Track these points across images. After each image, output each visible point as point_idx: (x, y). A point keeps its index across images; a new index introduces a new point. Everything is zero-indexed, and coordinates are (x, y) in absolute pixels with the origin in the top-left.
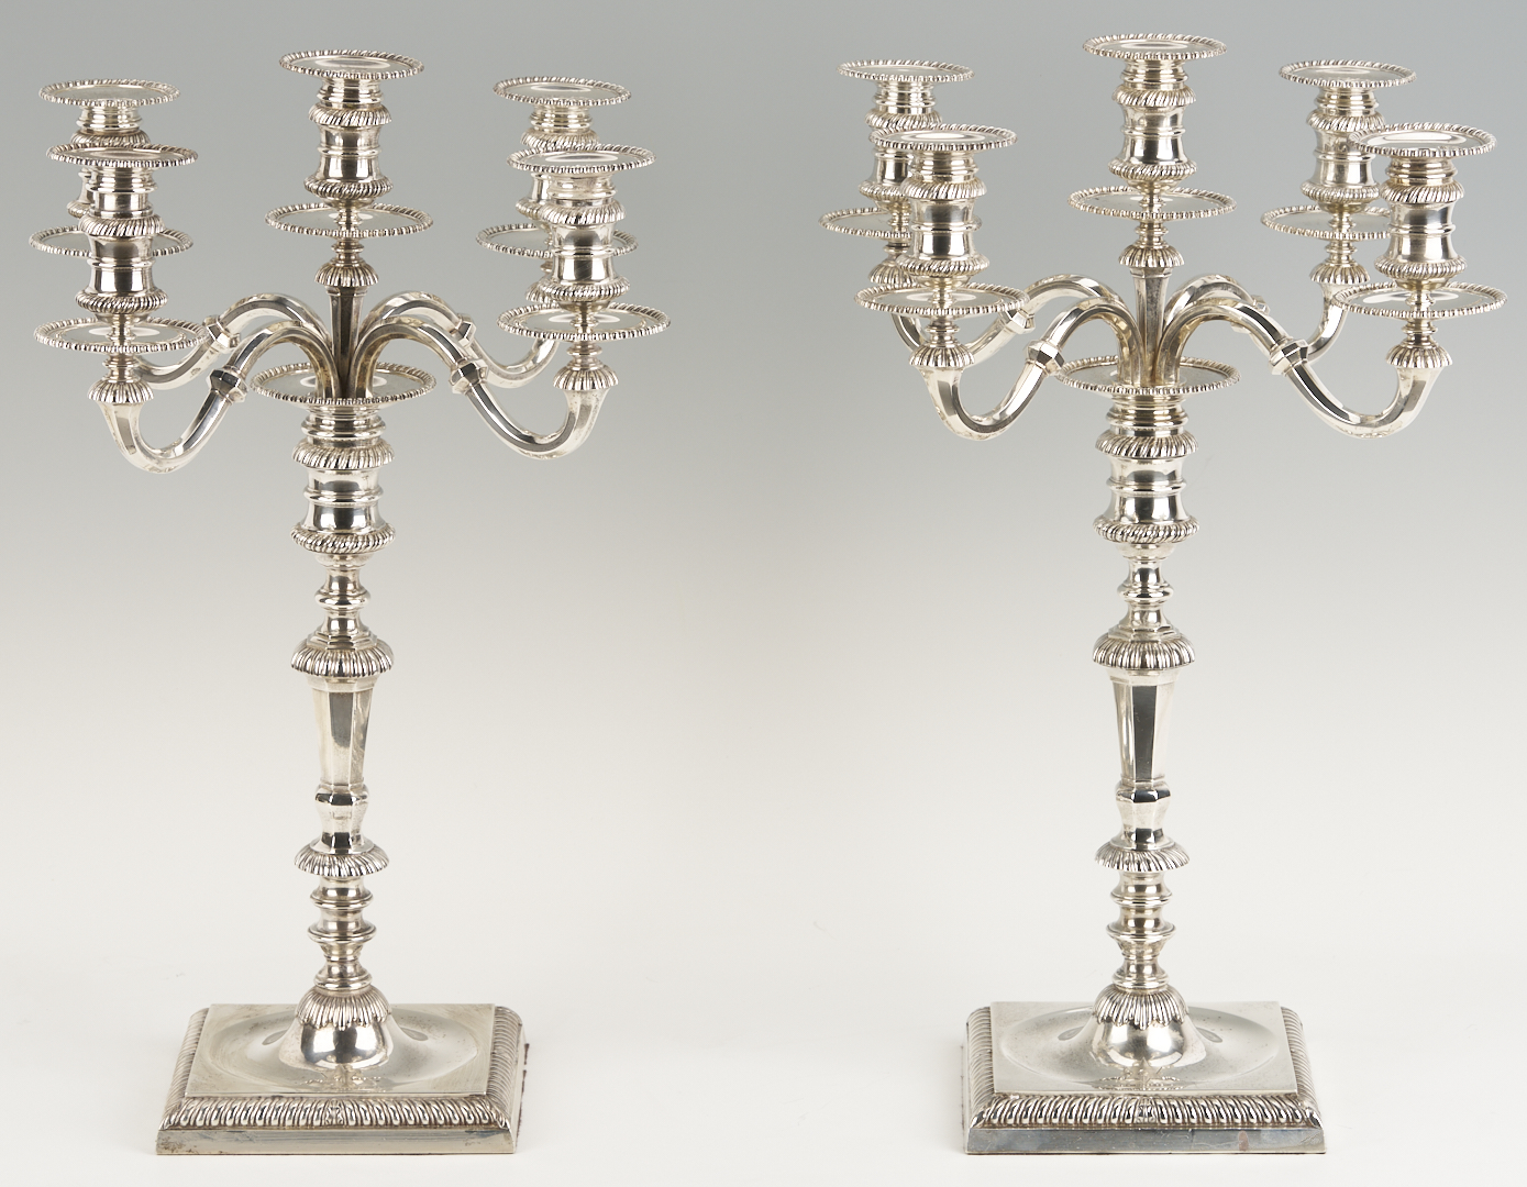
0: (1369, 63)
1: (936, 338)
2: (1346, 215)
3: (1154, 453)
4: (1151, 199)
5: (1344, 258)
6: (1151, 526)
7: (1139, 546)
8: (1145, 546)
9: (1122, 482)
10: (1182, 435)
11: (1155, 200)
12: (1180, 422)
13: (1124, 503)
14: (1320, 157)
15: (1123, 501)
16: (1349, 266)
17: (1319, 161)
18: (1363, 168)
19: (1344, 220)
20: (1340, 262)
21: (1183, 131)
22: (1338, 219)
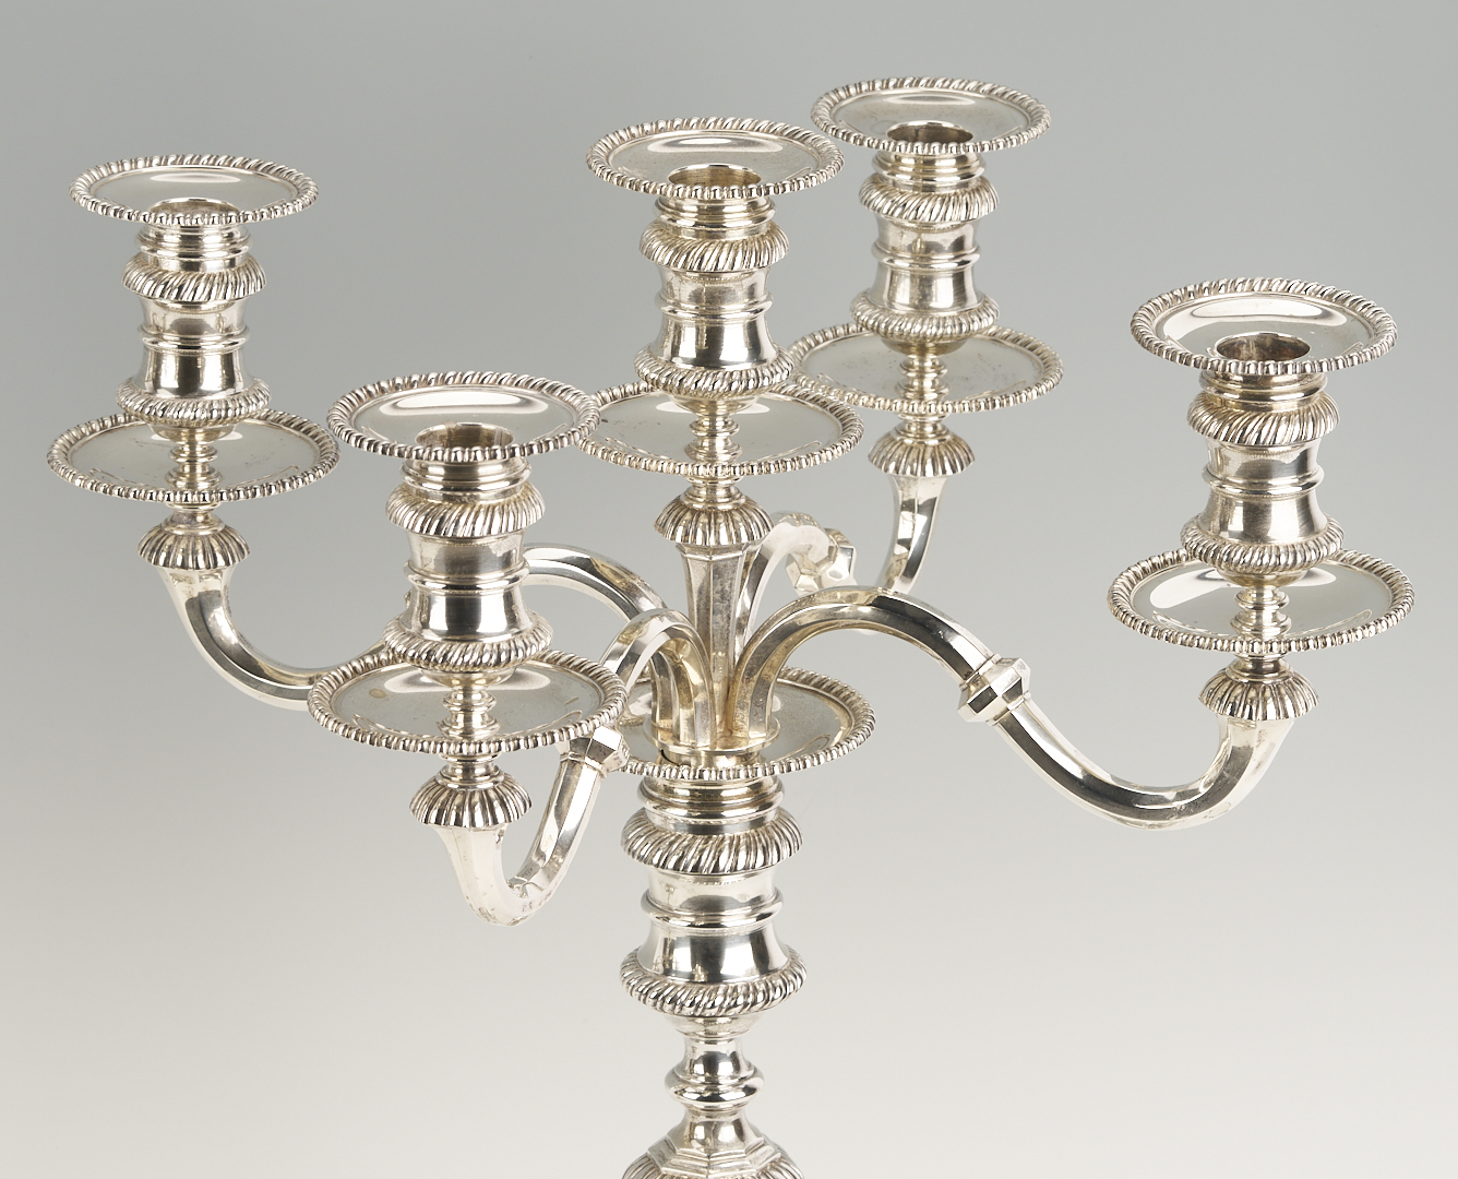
0: (972, 85)
1: (459, 771)
2: (930, 356)
3: (725, 861)
4: (713, 422)
5: (929, 429)
6: (722, 987)
7: (701, 1020)
8: (710, 1020)
9: (666, 914)
10: (774, 826)
11: (720, 423)
12: (770, 805)
13: (671, 952)
14: (885, 260)
15: (670, 947)
16: (935, 442)
17: (881, 266)
18: (959, 279)
19: (928, 364)
20: (923, 436)
21: (767, 305)
22: (916, 363)
